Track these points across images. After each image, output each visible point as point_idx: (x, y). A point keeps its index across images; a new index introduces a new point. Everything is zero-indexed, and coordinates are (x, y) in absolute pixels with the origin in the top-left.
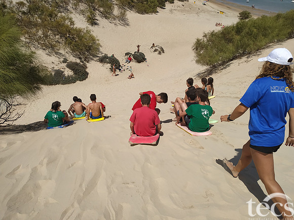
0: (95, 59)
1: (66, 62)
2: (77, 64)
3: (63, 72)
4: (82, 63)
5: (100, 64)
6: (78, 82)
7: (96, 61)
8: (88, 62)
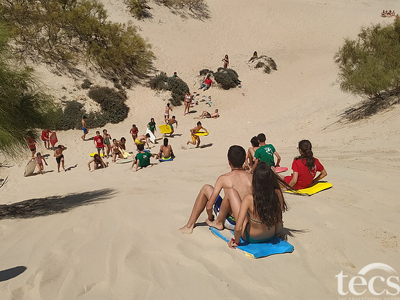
1: (88, 88)
3: (81, 106)
5: (151, 92)
6: (109, 125)
7: (144, 85)
8: (129, 88)
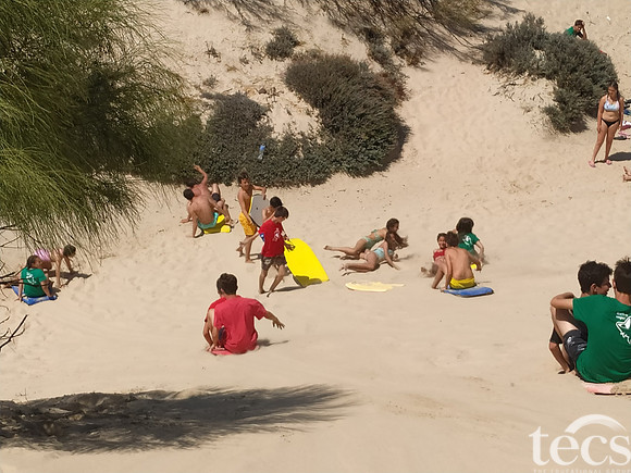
0: (461, 44)
1: (284, 54)
2: (345, 69)
3: (259, 112)
4: (376, 68)
5: (485, 81)
6: (340, 181)
7: (464, 57)
8: (414, 62)
